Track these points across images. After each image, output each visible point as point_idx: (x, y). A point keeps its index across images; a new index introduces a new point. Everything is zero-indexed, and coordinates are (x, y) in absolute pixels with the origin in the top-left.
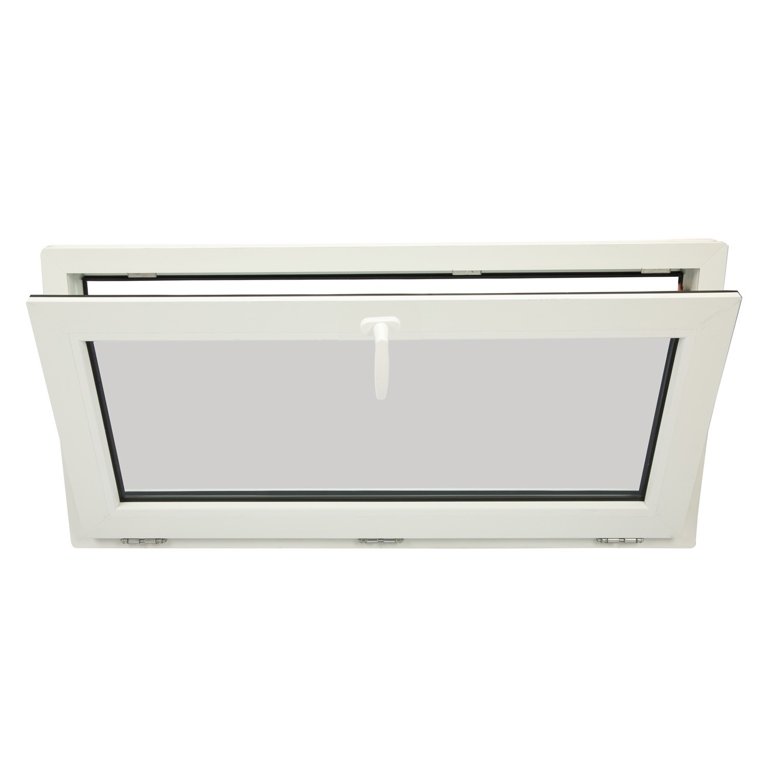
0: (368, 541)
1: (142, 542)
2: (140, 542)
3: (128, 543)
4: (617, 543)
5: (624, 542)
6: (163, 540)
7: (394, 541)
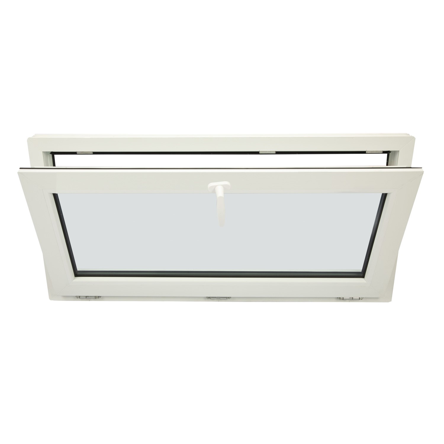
0: (212, 298)
1: (87, 298)
2: (86, 298)
3: (80, 298)
4: (348, 299)
5: (352, 299)
6: (99, 297)
7: (226, 298)
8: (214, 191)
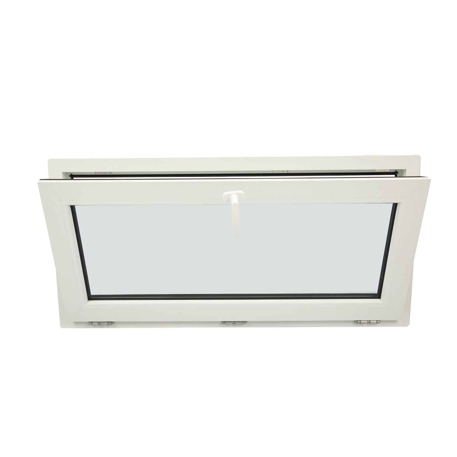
0: (227, 323)
1: (100, 324)
3: (92, 324)
4: (366, 323)
5: (370, 323)
6: (112, 323)
7: (241, 323)
8: (229, 200)
